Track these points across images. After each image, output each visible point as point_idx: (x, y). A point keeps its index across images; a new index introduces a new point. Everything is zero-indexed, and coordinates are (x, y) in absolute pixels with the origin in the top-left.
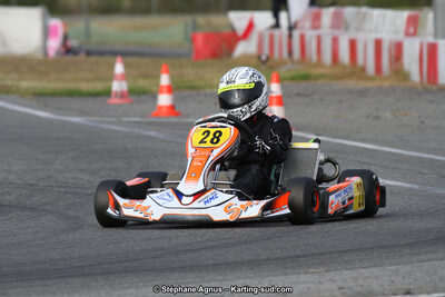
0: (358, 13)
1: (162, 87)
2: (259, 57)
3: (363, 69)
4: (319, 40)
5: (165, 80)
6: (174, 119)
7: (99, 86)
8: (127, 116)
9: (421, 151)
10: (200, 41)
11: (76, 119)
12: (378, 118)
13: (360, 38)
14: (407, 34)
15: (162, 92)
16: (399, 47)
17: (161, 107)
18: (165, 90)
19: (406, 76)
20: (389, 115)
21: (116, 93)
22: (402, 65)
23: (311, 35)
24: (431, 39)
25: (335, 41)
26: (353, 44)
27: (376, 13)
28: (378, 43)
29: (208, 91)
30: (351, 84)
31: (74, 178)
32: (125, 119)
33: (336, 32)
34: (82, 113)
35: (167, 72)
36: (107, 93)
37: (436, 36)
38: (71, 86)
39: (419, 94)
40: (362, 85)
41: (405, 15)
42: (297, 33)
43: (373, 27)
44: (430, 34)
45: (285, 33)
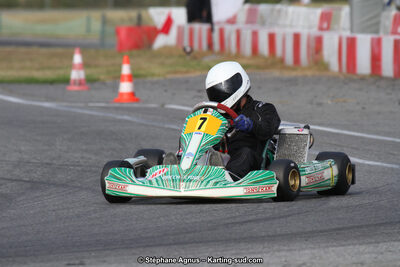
0: (272, 10)
2: (184, 50)
3: (282, 60)
4: (238, 33)
5: (126, 70)
6: (136, 105)
7: (49, 74)
8: (91, 102)
9: (378, 133)
10: (123, 34)
11: (47, 105)
12: (320, 104)
13: (278, 31)
14: (321, 29)
15: (123, 81)
16: (319, 41)
17: (122, 94)
18: (126, 78)
19: (326, 67)
20: (329, 102)
21: (75, 81)
22: (322, 57)
23: (230, 30)
24: (347, 34)
25: (255, 34)
26: (272, 38)
27: (291, 10)
28: (297, 37)
29: (149, 79)
30: (276, 73)
31: (82, 158)
32: (91, 104)
33: (256, 27)
34: (49, 99)
35: (128, 62)
36: (66, 81)
37: (352, 30)
38: (25, 74)
39: (346, 84)
40: (287, 74)
41: (318, 11)
42: (216, 28)
43: (288, 22)
44: (344, 29)
45: (205, 27)
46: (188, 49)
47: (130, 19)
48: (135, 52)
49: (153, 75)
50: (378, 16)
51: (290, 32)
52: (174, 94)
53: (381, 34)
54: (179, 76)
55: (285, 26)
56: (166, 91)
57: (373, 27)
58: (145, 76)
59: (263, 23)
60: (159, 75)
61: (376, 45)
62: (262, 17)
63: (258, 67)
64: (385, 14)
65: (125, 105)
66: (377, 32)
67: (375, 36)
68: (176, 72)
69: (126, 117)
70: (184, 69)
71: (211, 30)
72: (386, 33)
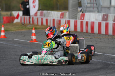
0: (47, 12)
1: (2, 31)
4: (37, 19)
5: (3, 29)
6: (5, 39)
10: (5, 19)
13: (49, 18)
14: (61, 18)
16: (60, 21)
17: (1, 36)
18: (3, 31)
23: (35, 18)
24: (67, 19)
25: (42, 19)
26: (47, 20)
27: (52, 12)
28: (54, 20)
29: (11, 32)
33: (42, 17)
35: (3, 27)
37: (69, 18)
41: (60, 13)
42: (31, 17)
43: (51, 16)
44: (67, 18)
45: (28, 17)
46: (23, 23)
47: (7, 14)
48: (8, 24)
49: (12, 31)
50: (76, 14)
51: (52, 18)
52: (17, 36)
53: (77, 20)
54: (19, 31)
55: (51, 17)
56: (15, 35)
57: (75, 17)
58: (10, 31)
59: (45, 16)
60: (13, 31)
61: (76, 22)
62: (44, 14)
63: (43, 28)
64: (78, 14)
65: (2, 39)
66: (76, 19)
67: (75, 20)
68: (18, 30)
69: (2, 43)
70: (21, 29)
71: (30, 18)
72: (79, 19)
